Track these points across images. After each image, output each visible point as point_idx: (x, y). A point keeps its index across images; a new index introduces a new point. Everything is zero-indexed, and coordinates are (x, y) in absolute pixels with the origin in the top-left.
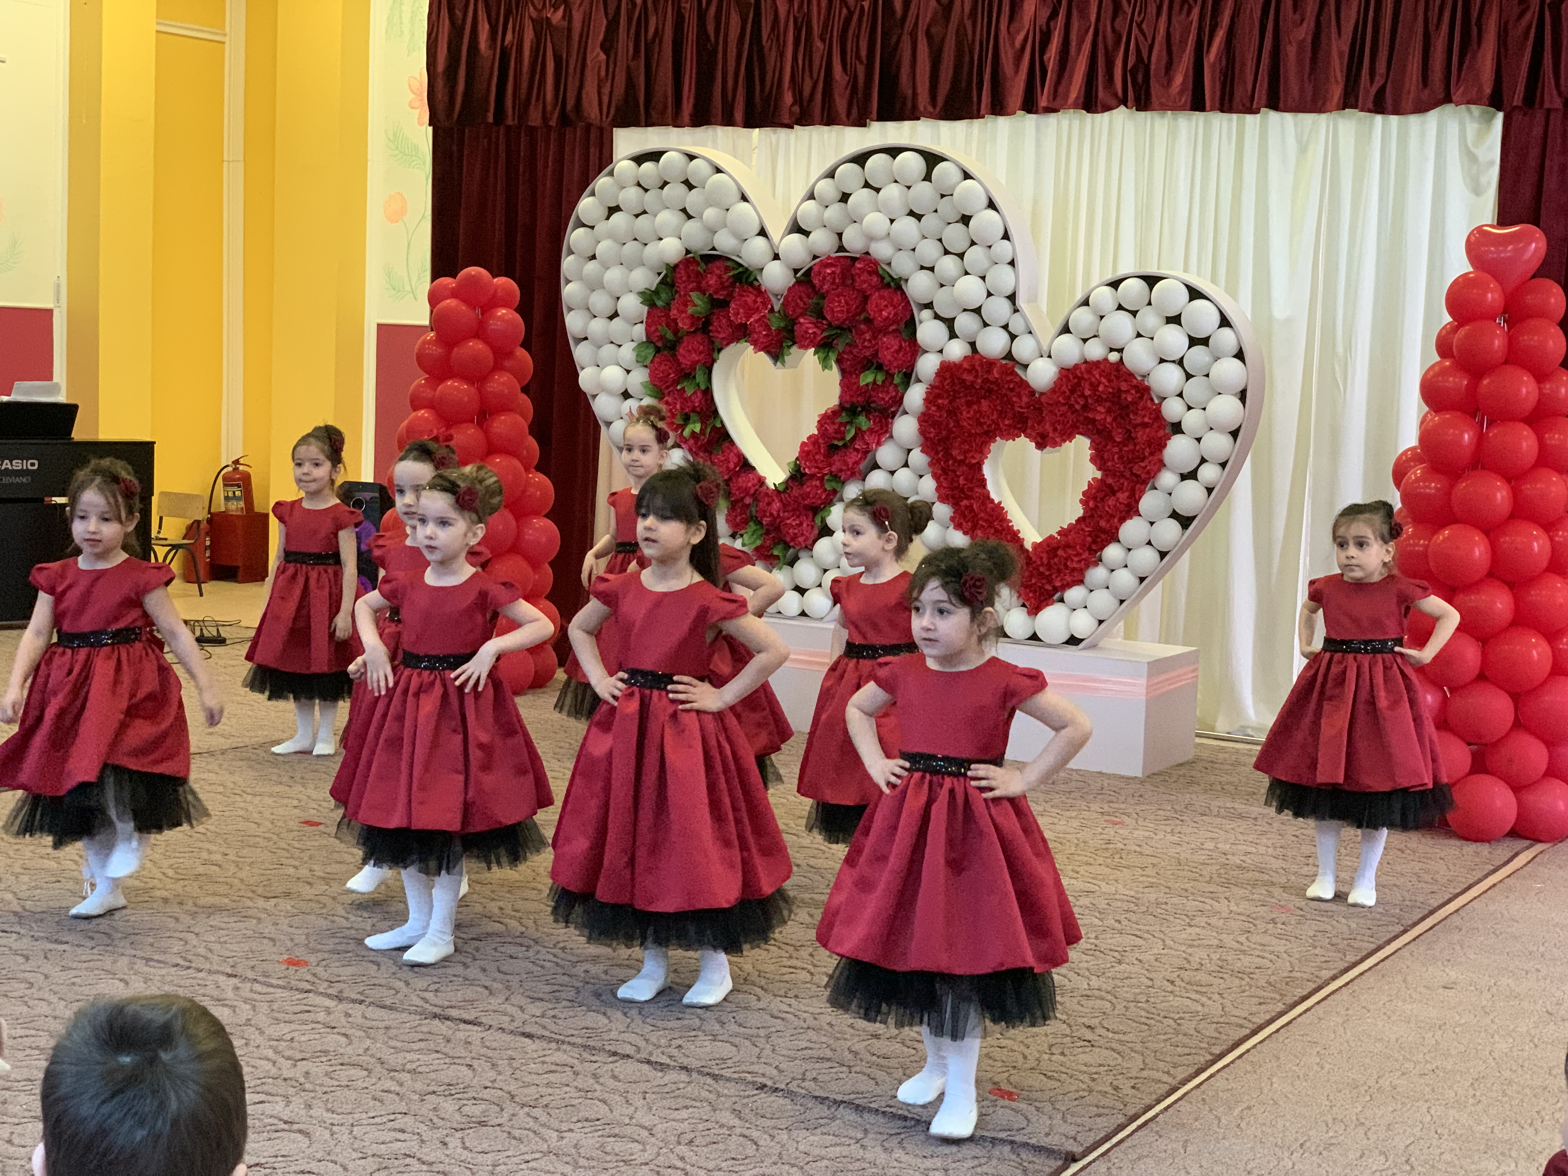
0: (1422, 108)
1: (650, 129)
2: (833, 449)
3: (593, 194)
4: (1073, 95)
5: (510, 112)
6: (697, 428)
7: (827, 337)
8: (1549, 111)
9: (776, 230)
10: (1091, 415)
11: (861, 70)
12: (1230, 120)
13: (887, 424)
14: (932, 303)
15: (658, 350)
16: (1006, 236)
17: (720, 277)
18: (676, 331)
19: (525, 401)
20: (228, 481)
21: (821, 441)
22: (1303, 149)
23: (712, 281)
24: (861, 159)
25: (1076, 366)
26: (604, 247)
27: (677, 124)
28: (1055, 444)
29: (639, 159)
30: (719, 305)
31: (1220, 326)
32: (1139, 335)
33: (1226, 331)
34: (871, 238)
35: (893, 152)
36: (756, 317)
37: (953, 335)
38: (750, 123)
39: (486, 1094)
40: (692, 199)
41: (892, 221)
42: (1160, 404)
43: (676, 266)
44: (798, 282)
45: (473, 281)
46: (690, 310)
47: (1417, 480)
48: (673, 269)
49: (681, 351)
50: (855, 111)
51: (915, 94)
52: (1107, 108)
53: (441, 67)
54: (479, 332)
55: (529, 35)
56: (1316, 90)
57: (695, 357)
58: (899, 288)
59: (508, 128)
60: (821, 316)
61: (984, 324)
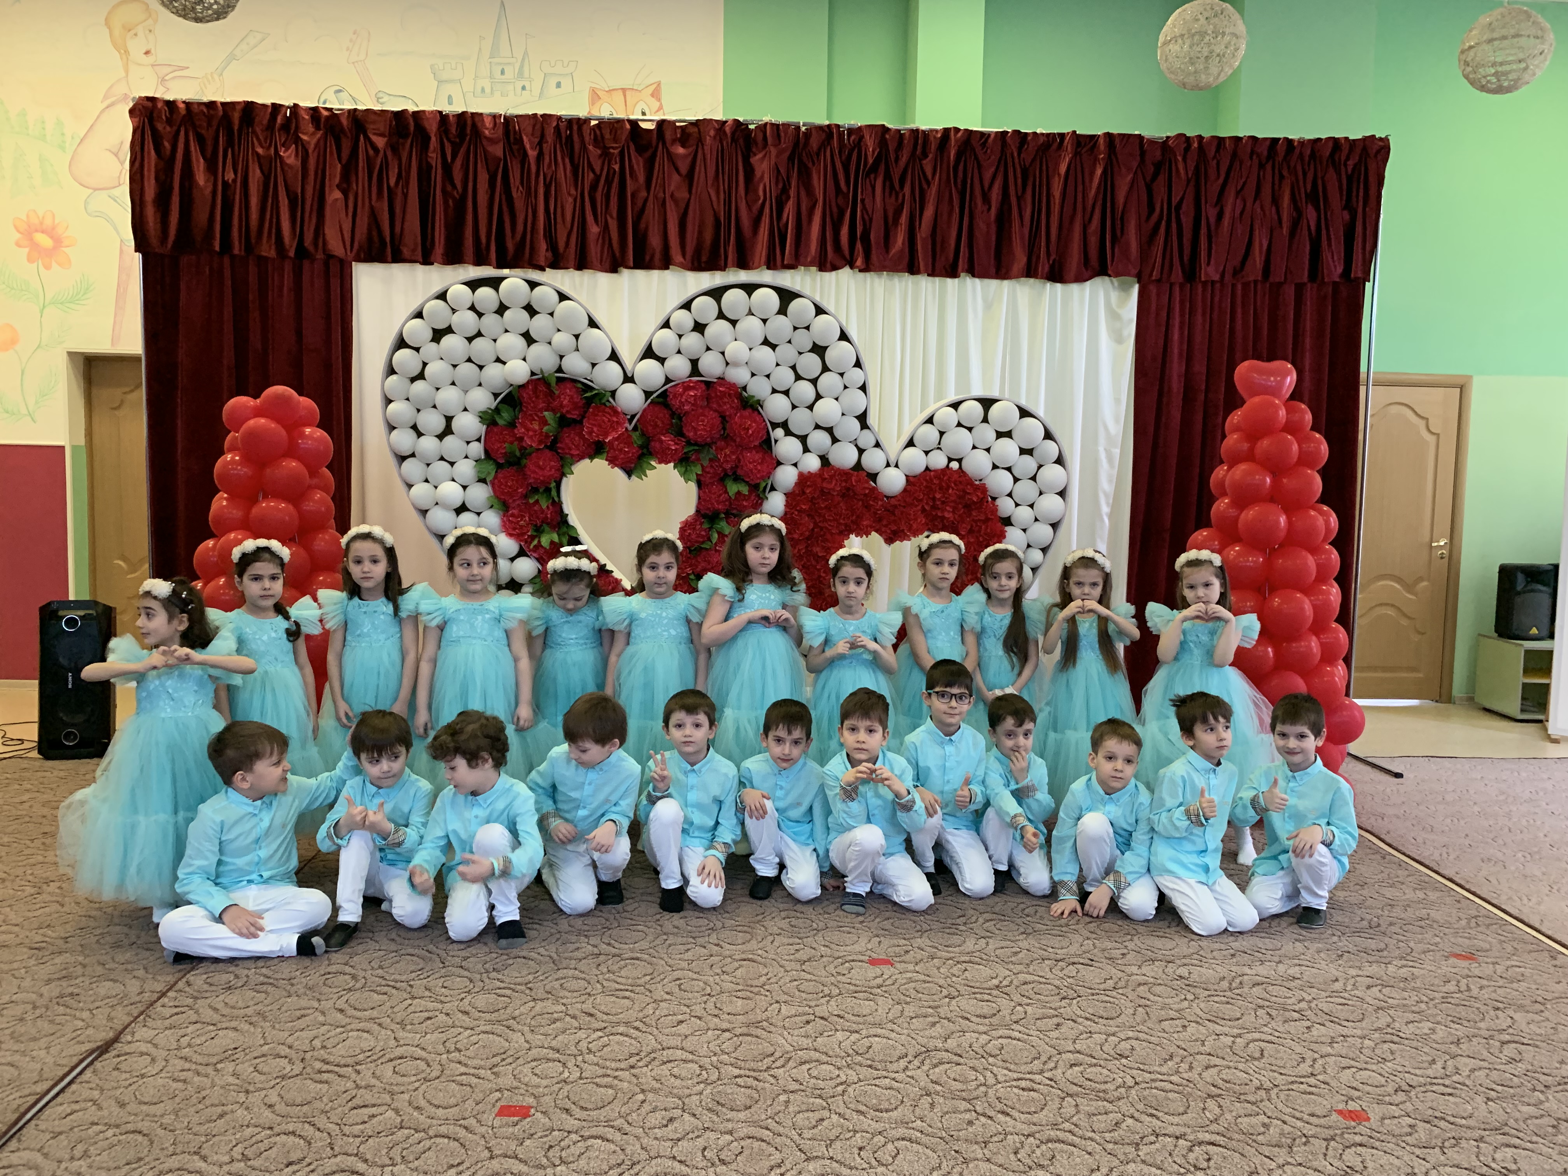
0: (1080, 279)
1: (394, 265)
2: (696, 551)
3: (419, 316)
5: (238, 245)
6: (555, 537)
7: (686, 453)
8: (1173, 286)
9: (629, 356)
10: (940, 514)
12: (936, 282)
14: (786, 422)
15: (499, 466)
16: (858, 364)
17: (572, 397)
23: (564, 401)
24: (716, 293)
25: (923, 474)
26: (433, 368)
28: (901, 539)
29: (473, 285)
30: (570, 423)
31: (1044, 439)
32: (975, 447)
33: (1049, 442)
34: (729, 365)
35: (749, 288)
36: (614, 435)
37: (806, 450)
40: (539, 325)
41: (750, 349)
42: (995, 503)
43: (520, 387)
44: (654, 402)
46: (539, 429)
48: (516, 390)
49: (530, 467)
50: (608, 261)
53: (149, 195)
54: (292, 451)
55: (255, 170)
56: (1000, 262)
57: (547, 473)
58: (755, 409)
59: (235, 258)
60: (680, 433)
61: (835, 440)
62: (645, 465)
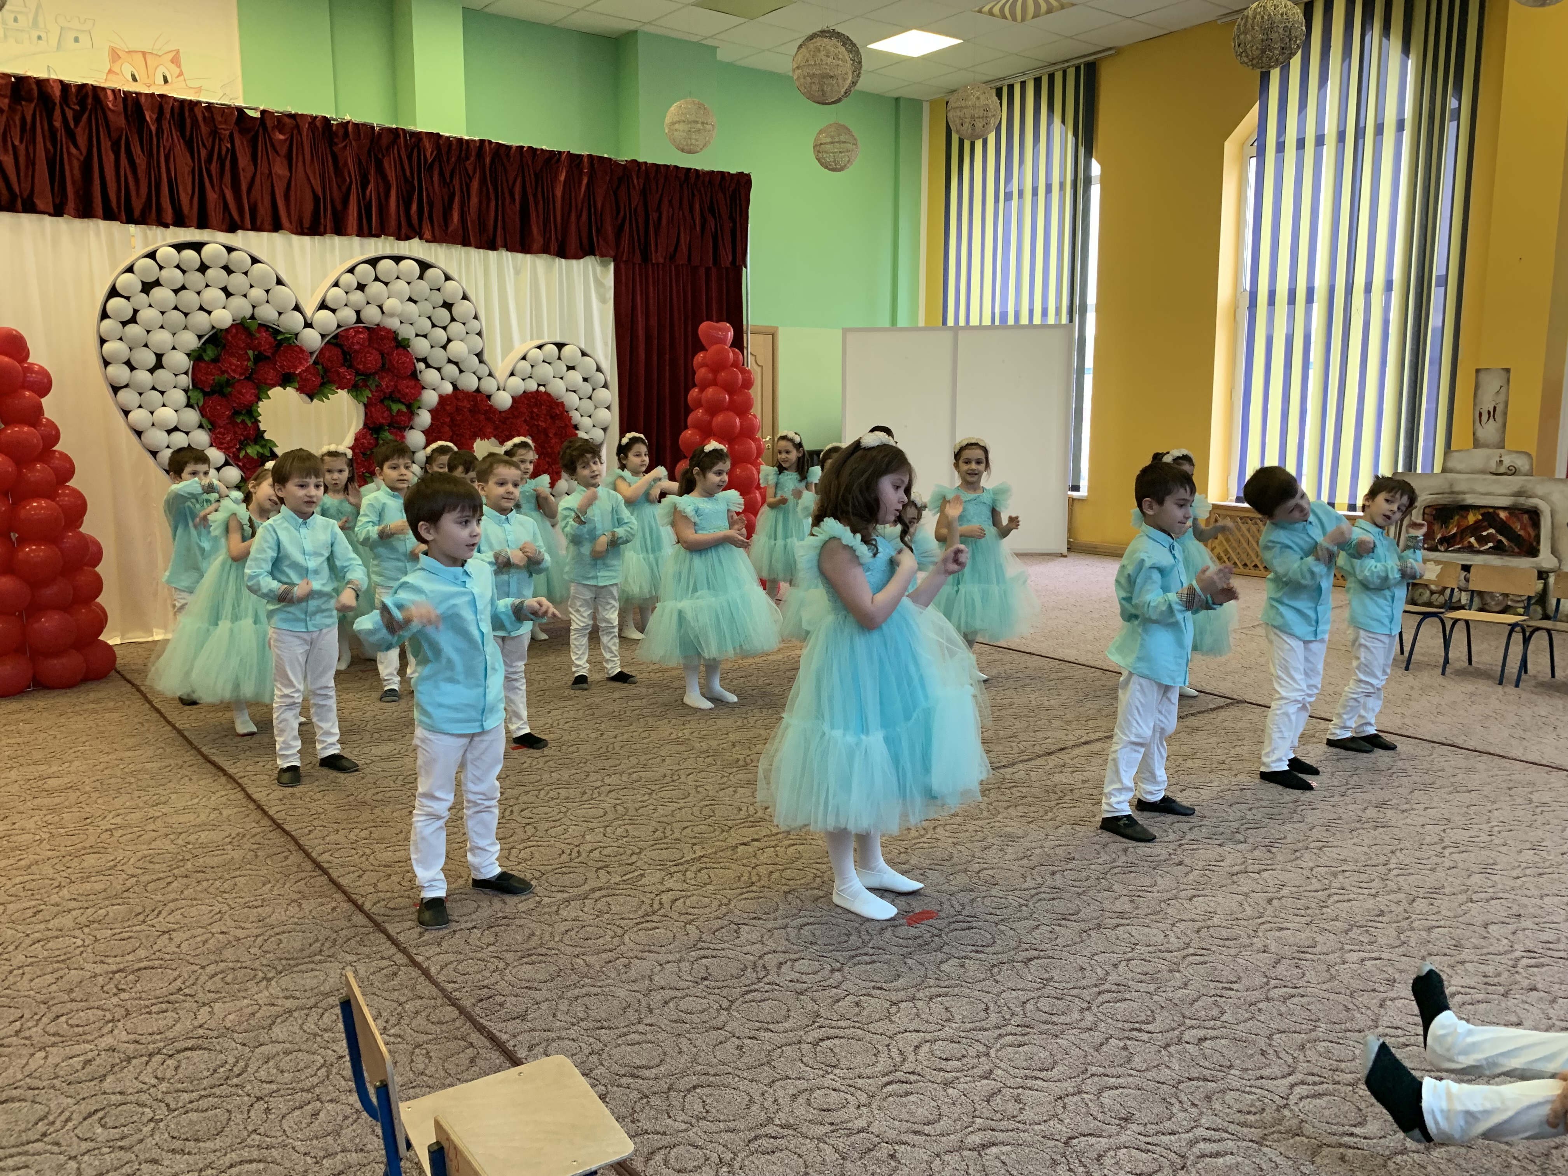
0: (577, 257)
3: (130, 271)
7: (356, 382)
9: (309, 308)
12: (482, 253)
14: (426, 358)
15: (205, 394)
16: (476, 318)
17: (267, 340)
23: (263, 342)
24: (373, 262)
25: (522, 395)
30: (262, 359)
31: (596, 371)
32: (555, 376)
33: (599, 374)
34: (389, 315)
35: (397, 259)
36: (302, 368)
37: (442, 378)
41: (402, 304)
42: (570, 414)
43: (224, 330)
44: (327, 344)
48: (220, 333)
49: (236, 394)
57: (244, 398)
58: (405, 348)
60: (350, 367)
61: (461, 371)
62: (326, 391)
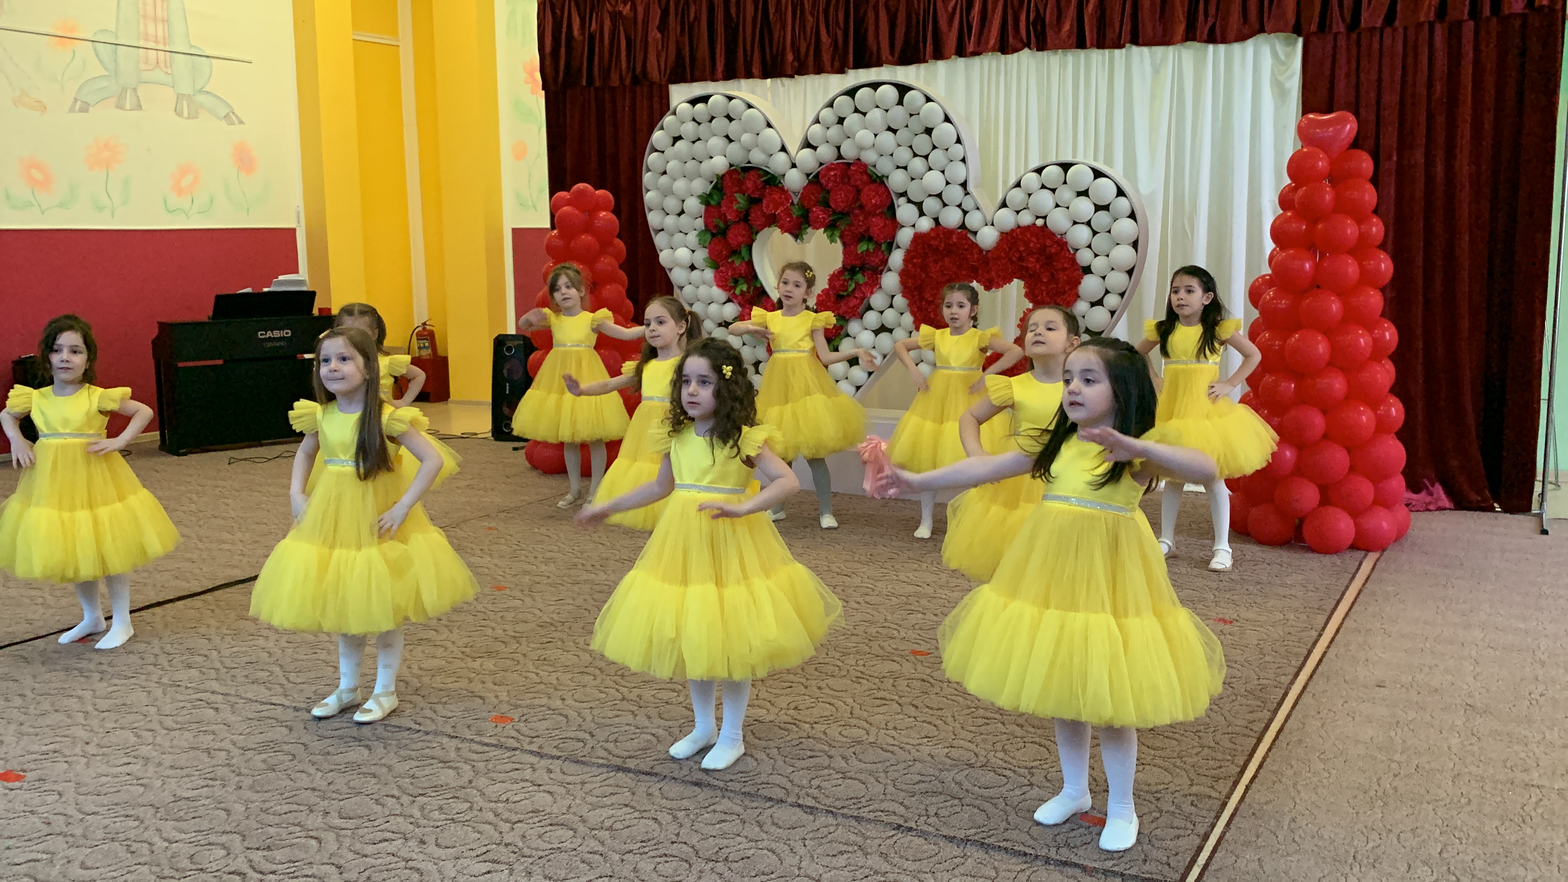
0: (1242, 37)
1: (695, 84)
2: (840, 298)
3: (662, 128)
4: (992, 42)
5: (597, 79)
6: (745, 288)
7: (833, 220)
8: (1336, 35)
9: (792, 148)
10: (1024, 264)
11: (840, 34)
12: (1103, 55)
13: (877, 278)
14: (906, 192)
15: (713, 235)
16: (959, 141)
17: (755, 182)
18: (726, 222)
19: (622, 274)
20: (420, 337)
21: (831, 293)
22: (1156, 70)
23: (749, 184)
24: (851, 93)
25: (1012, 231)
26: (672, 165)
27: (714, 80)
28: (999, 286)
29: (693, 102)
30: (754, 201)
31: (1117, 196)
32: (1057, 206)
33: (1122, 199)
34: (861, 148)
35: (875, 86)
36: (781, 208)
37: (922, 214)
38: (765, 76)
39: (674, 849)
40: (733, 128)
41: (876, 135)
42: (1075, 254)
43: (724, 175)
44: (810, 182)
45: (581, 192)
46: (735, 207)
47: (1272, 299)
48: (721, 178)
49: (731, 235)
50: (837, 64)
51: (879, 48)
52: (1015, 50)
53: (548, 49)
54: (588, 228)
55: (607, 23)
56: (1165, 31)
57: (740, 239)
58: (883, 183)
59: (596, 89)
60: (827, 205)
61: (944, 205)
62: (804, 231)
